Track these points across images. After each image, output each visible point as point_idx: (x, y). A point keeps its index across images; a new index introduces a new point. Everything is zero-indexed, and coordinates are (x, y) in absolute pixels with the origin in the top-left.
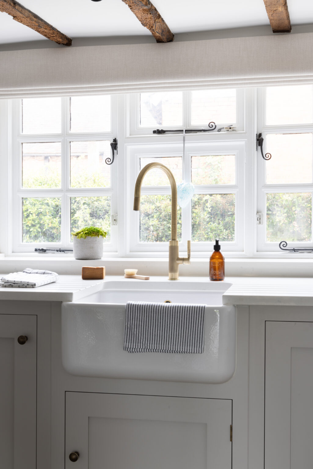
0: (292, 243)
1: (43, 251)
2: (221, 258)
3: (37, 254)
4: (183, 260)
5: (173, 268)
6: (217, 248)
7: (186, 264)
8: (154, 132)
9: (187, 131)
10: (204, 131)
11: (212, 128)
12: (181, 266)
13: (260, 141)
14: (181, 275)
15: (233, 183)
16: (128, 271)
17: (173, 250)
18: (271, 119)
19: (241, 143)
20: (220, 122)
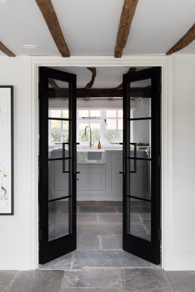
0: (112, 142)
1: (57, 144)
2: (100, 144)
3: (55, 144)
4: (93, 145)
5: (91, 146)
6: (99, 143)
7: (93, 146)
8: (83, 118)
9: (90, 118)
10: (94, 118)
11: (95, 118)
12: (92, 146)
13: (105, 121)
14: (92, 148)
15: (100, 129)
16: (79, 147)
17: (91, 143)
18: (107, 116)
19: (102, 121)
20: (97, 116)
